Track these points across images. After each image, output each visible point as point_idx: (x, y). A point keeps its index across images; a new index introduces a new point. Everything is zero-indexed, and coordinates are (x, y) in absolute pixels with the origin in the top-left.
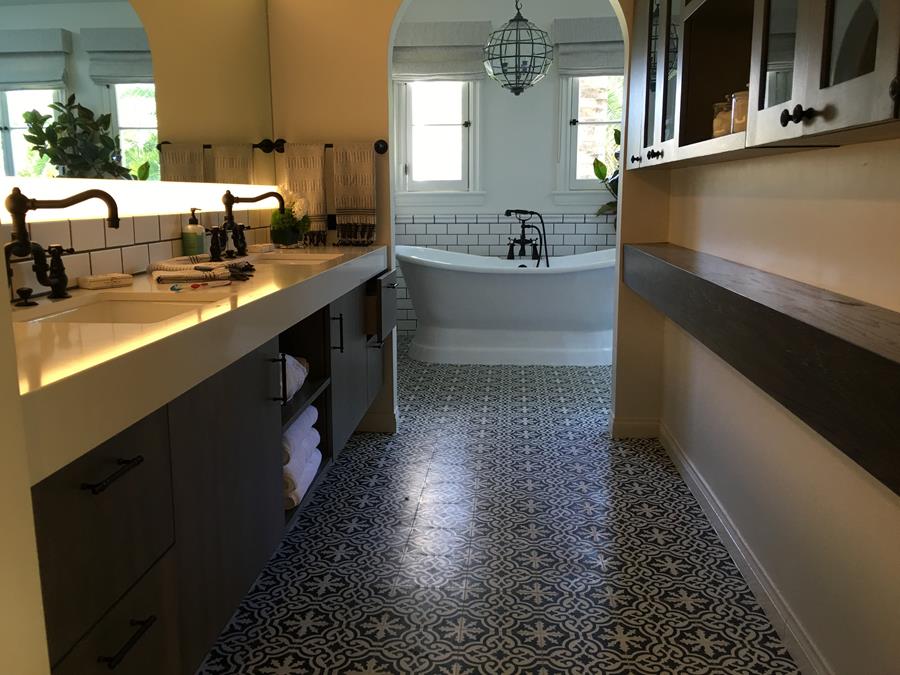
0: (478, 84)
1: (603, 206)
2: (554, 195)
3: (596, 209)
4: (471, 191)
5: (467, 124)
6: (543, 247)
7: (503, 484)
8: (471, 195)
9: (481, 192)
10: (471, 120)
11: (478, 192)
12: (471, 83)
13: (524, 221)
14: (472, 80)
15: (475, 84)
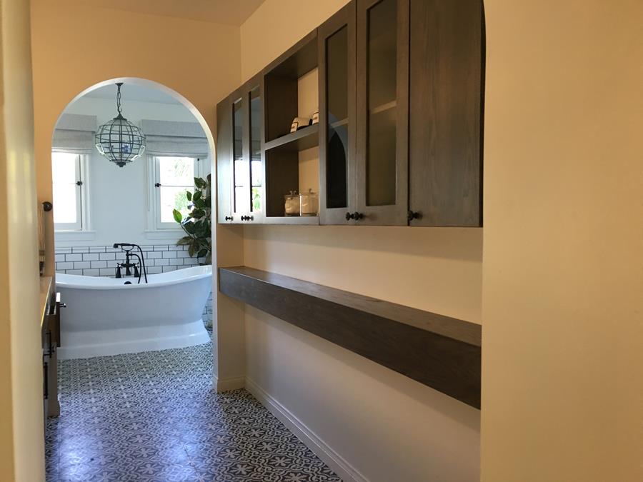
0: (87, 156)
1: (181, 240)
2: (147, 232)
3: (176, 242)
4: (84, 230)
5: (79, 183)
6: (142, 268)
7: (120, 442)
8: (84, 233)
9: (93, 231)
10: (82, 180)
11: (89, 231)
12: (82, 156)
13: (128, 251)
14: (82, 154)
15: (84, 156)
